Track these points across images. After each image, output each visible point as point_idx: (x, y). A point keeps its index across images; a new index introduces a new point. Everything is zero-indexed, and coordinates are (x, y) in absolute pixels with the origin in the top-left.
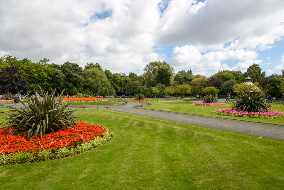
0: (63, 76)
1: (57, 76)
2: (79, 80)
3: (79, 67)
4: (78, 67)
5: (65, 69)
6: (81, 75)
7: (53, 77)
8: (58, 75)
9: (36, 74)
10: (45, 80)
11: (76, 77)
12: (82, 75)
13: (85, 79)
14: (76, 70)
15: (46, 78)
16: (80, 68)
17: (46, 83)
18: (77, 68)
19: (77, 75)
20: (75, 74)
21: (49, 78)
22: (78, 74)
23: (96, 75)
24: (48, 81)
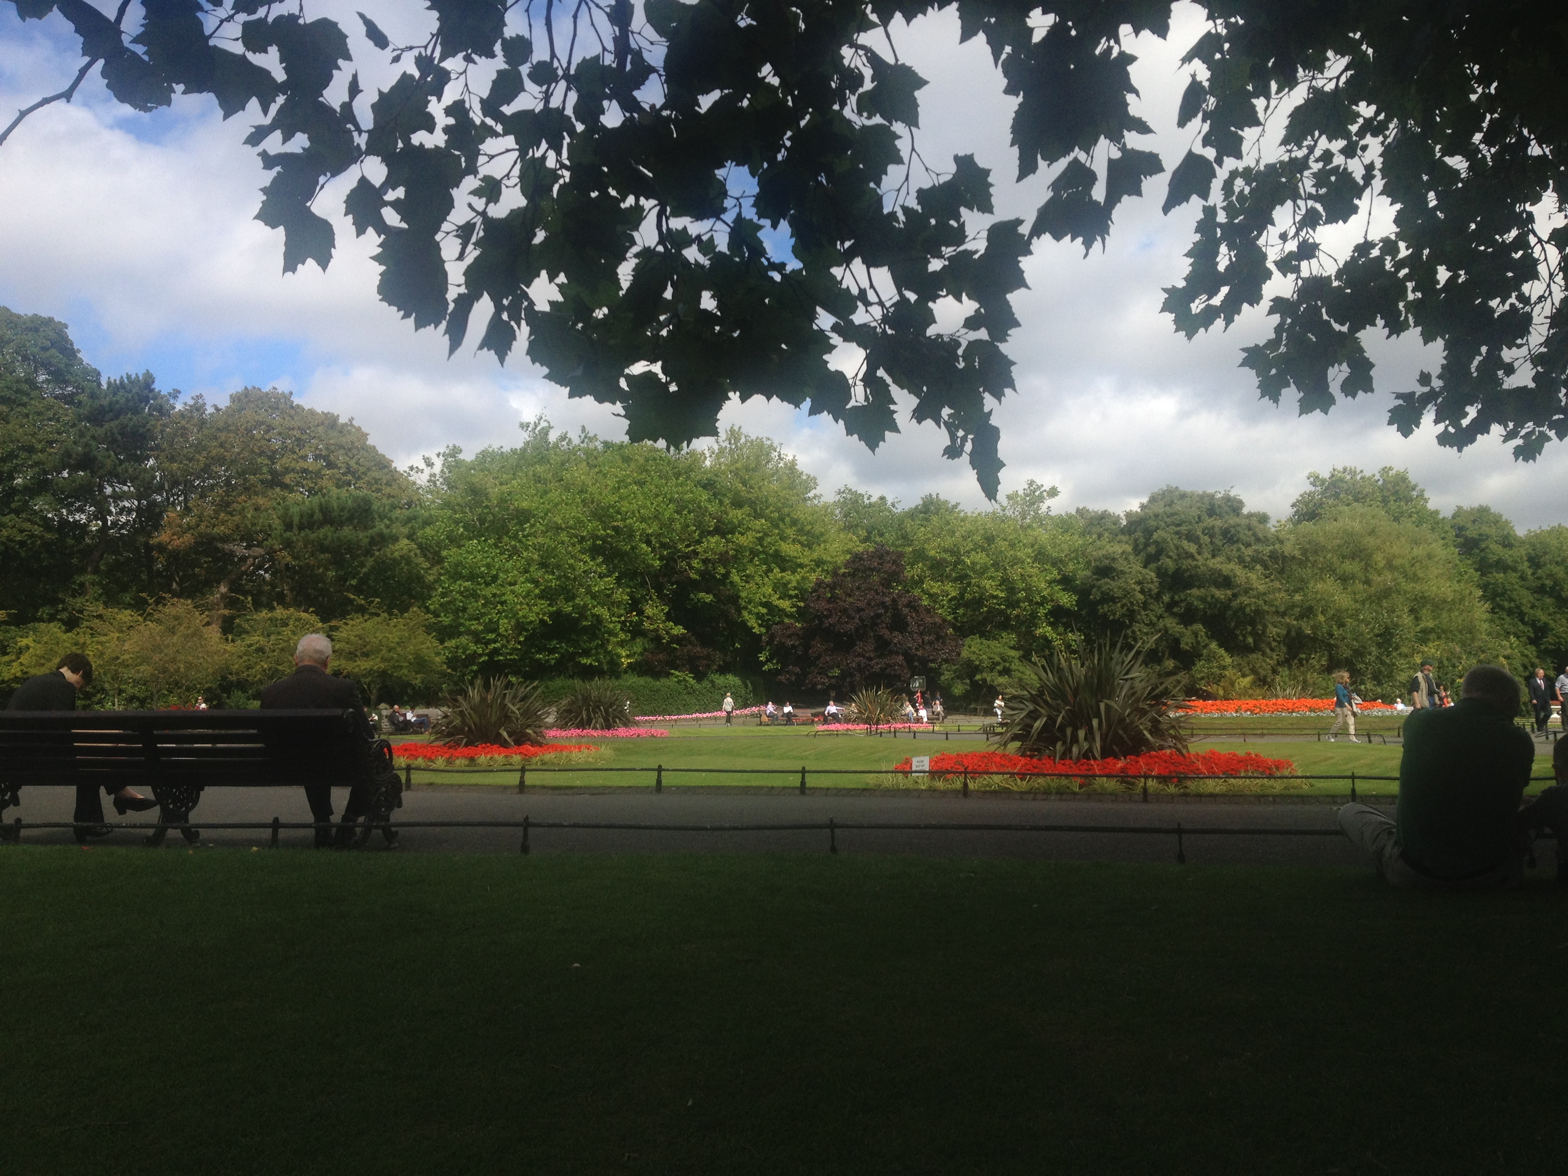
0: (1139, 583)
1: (1107, 584)
2: (1245, 600)
3: (1245, 511)
4: (1238, 515)
5: (1155, 536)
6: (1258, 567)
7: (1083, 593)
8: (1113, 579)
9: (992, 578)
10: (1042, 612)
11: (1226, 582)
12: (1266, 567)
13: (1291, 593)
14: (1225, 533)
15: (1044, 601)
16: (1254, 522)
17: (1045, 630)
18: (1233, 520)
19: (1231, 566)
20: (1217, 563)
21: (1066, 599)
22: (1241, 560)
23: (1370, 556)
24: (1058, 615)
